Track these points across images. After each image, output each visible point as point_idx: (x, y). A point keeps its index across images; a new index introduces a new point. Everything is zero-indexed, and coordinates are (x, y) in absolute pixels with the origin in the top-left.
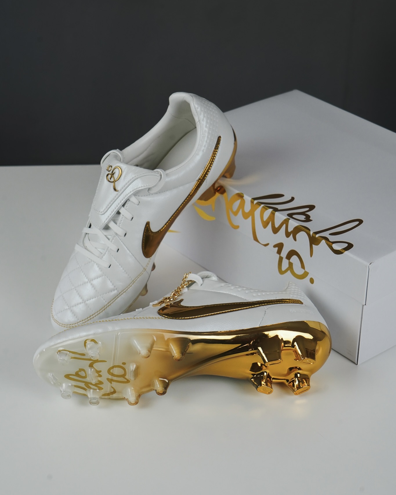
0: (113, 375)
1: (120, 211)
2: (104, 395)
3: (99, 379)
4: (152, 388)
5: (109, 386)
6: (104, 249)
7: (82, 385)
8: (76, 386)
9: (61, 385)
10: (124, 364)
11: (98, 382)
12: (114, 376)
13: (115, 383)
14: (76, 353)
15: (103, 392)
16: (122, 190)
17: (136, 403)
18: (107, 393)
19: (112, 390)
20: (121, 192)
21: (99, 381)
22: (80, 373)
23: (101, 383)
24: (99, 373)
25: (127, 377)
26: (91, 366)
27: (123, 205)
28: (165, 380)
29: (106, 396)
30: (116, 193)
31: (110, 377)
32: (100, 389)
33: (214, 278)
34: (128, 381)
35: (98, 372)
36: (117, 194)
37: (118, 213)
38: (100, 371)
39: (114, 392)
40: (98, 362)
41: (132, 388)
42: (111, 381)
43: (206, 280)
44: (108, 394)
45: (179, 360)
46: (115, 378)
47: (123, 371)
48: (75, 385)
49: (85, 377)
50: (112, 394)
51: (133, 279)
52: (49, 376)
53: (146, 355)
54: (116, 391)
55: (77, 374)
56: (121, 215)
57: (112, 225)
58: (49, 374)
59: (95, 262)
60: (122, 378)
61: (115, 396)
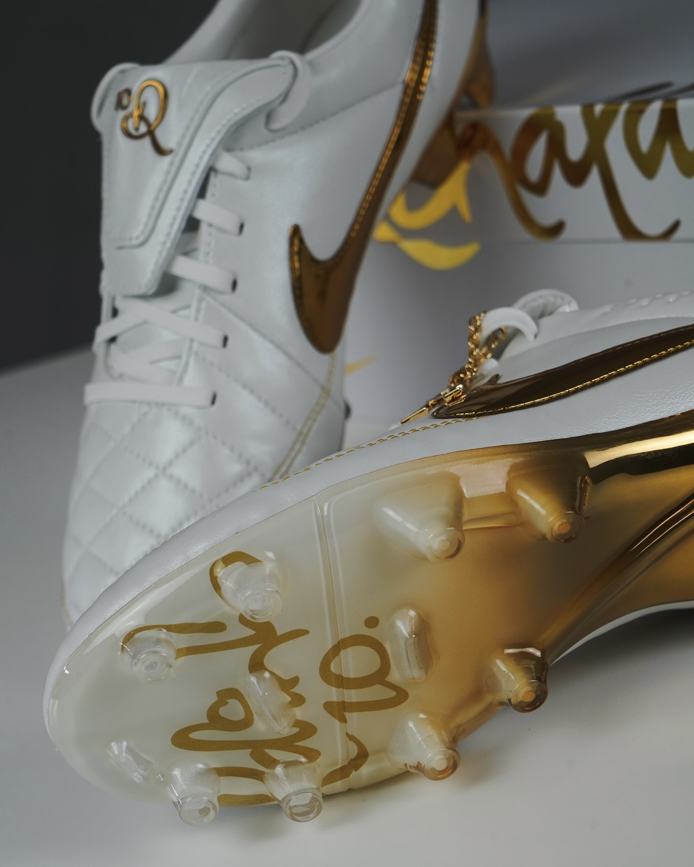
0: (341, 682)
1: (198, 214)
2: (329, 778)
3: (299, 713)
4: (489, 698)
5: (339, 737)
6: (179, 357)
7: (243, 759)
8: (223, 772)
9: (167, 780)
10: (372, 622)
11: (296, 730)
12: (348, 688)
13: (355, 714)
14: (191, 625)
15: (323, 766)
16: (185, 144)
17: (452, 767)
18: (339, 766)
19: (354, 751)
20: (181, 153)
21: (297, 723)
22: (223, 712)
23: (307, 729)
24: (292, 690)
25: (394, 676)
26: (256, 665)
27: (202, 193)
28: (531, 650)
29: (337, 780)
30: (167, 160)
31: (334, 694)
32: (312, 755)
33: (569, 307)
34: (400, 696)
35: (288, 684)
36: (172, 163)
37: (192, 225)
38: (295, 681)
39: (362, 756)
40: (278, 644)
41: (422, 716)
42: (339, 710)
43: (545, 321)
44: (343, 768)
45: (566, 539)
46: (353, 695)
47: (375, 653)
48: (218, 766)
49: (247, 722)
50: (357, 767)
51: (299, 427)
52: (116, 752)
53: (448, 543)
54: (369, 748)
55: (215, 719)
56: (204, 228)
57: (182, 267)
58: (114, 745)
59: (163, 405)
60: (377, 687)
61: (366, 771)
